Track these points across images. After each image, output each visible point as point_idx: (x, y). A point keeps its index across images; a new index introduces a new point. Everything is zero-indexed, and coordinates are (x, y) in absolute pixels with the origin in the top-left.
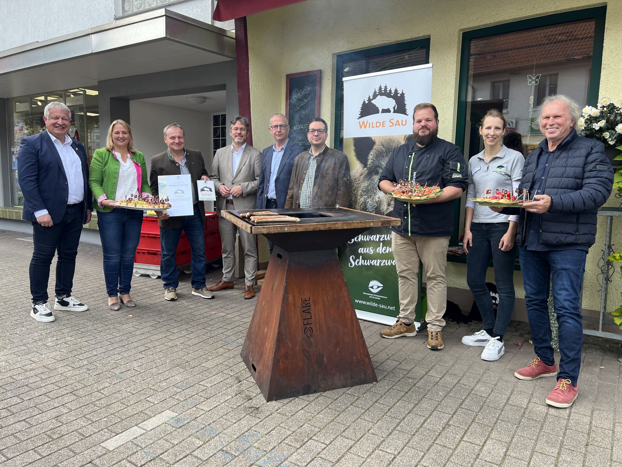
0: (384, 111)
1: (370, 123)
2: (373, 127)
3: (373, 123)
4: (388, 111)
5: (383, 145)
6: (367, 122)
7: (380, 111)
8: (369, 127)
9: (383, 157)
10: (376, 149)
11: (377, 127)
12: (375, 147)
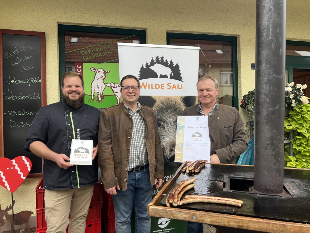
0: (162, 76)
1: (149, 85)
2: (152, 88)
3: (152, 85)
4: (165, 77)
5: (162, 103)
6: (147, 83)
7: (159, 76)
8: (149, 88)
9: (164, 112)
10: (156, 106)
11: (156, 88)
12: (156, 104)
